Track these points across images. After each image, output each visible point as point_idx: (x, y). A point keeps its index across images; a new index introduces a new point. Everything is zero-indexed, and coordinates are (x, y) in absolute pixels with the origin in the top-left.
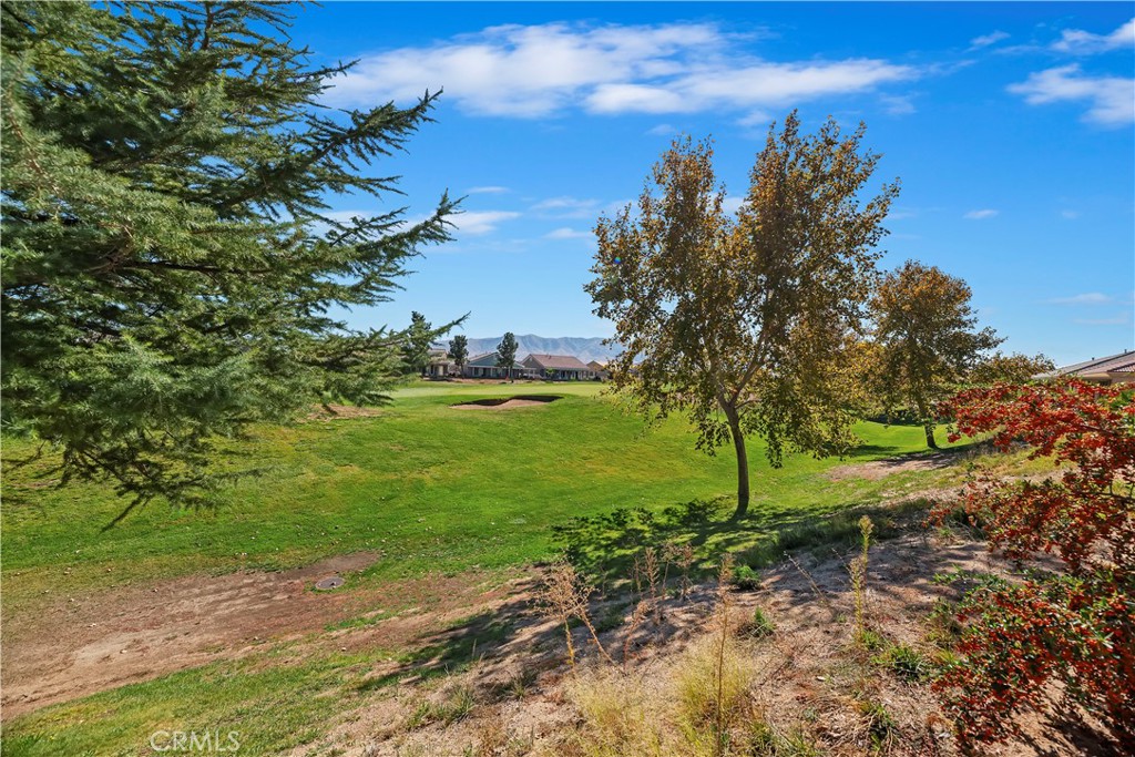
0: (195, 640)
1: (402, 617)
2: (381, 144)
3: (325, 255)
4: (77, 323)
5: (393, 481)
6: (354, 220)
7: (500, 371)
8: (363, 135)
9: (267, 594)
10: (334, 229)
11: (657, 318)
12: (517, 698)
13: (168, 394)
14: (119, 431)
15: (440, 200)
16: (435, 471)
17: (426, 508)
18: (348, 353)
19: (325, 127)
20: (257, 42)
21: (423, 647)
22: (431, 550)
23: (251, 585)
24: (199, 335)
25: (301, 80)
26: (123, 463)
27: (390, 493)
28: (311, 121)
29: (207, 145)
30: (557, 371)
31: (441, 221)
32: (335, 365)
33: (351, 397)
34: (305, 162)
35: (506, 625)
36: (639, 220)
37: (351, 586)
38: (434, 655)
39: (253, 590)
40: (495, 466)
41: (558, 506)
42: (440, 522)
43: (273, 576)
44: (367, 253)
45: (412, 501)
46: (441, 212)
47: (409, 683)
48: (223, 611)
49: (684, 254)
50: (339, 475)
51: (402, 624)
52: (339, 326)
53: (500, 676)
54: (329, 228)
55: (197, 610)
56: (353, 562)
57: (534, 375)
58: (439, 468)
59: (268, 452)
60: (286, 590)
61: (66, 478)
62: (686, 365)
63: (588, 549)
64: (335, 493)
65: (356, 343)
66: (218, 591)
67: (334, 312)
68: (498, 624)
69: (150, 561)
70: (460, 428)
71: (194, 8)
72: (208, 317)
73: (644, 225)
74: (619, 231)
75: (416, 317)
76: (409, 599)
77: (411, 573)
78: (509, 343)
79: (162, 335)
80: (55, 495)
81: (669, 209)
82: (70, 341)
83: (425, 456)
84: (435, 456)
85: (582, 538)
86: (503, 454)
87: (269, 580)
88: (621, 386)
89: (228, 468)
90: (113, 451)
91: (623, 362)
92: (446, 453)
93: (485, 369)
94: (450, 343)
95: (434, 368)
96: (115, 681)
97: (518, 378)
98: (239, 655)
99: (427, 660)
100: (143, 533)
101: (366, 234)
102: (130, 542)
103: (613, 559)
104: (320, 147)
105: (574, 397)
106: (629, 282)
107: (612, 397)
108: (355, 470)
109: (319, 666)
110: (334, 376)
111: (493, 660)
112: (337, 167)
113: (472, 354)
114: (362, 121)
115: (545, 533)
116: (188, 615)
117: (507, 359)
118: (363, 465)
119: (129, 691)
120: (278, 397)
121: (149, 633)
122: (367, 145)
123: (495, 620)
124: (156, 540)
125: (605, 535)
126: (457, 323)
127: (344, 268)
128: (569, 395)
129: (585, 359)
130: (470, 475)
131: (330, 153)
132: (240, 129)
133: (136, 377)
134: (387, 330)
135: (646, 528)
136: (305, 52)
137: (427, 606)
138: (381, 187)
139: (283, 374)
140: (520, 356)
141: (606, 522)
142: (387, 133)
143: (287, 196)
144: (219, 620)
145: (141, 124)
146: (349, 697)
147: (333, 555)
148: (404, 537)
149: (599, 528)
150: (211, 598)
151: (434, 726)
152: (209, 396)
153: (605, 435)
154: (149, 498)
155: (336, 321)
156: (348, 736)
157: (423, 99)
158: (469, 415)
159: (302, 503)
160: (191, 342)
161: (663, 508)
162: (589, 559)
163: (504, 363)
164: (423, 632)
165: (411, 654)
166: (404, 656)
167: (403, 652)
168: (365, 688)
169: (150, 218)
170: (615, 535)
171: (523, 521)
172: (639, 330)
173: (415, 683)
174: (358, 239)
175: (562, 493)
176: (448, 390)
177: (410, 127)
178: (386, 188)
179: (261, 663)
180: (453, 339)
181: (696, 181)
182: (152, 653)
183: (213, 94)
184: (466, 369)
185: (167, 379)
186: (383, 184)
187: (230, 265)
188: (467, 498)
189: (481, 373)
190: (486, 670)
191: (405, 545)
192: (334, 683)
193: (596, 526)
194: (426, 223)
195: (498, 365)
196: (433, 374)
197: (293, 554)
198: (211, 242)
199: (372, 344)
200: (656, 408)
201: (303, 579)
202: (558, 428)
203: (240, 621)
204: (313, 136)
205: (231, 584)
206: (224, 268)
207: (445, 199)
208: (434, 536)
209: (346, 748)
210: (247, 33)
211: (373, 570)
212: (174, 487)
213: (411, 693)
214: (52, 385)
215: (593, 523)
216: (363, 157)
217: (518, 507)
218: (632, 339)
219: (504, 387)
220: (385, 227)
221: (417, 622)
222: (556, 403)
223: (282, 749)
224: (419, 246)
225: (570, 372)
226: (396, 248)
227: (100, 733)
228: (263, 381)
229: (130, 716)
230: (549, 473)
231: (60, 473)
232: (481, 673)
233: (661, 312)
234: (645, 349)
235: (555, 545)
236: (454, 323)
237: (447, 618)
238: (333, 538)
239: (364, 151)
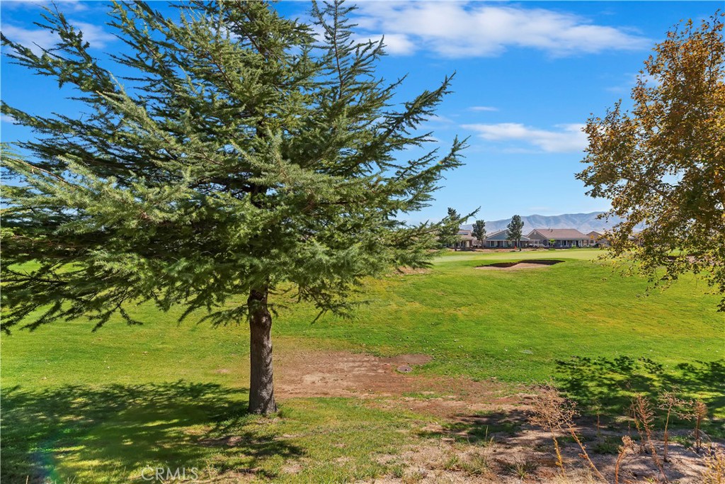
0: (345, 383)
1: (445, 400)
2: (422, 116)
3: (392, 187)
4: (300, 232)
5: (439, 314)
6: (409, 162)
7: (510, 243)
8: (412, 114)
9: (375, 368)
10: (399, 169)
11: (657, 191)
12: (520, 477)
13: (329, 264)
14: (314, 280)
15: (453, 143)
16: (465, 310)
17: (458, 333)
18: (408, 237)
19: (393, 116)
20: (360, 85)
21: (457, 421)
22: (462, 361)
23: (368, 361)
24: (341, 234)
25: (381, 95)
26: (317, 293)
27: (437, 321)
28: (386, 115)
29: (341, 144)
30: (558, 241)
31: (454, 155)
32: (402, 245)
33: (409, 264)
34: (383, 138)
35: (515, 425)
36: (632, 109)
37: (416, 373)
38: (464, 429)
39: (368, 365)
40: (507, 310)
41: (562, 346)
42: (469, 344)
43: (377, 359)
44: (413, 183)
45: (450, 327)
46: (454, 150)
47: (447, 441)
48: (356, 372)
49: (689, 128)
50: (409, 307)
51: (445, 404)
52: (402, 224)
53: (508, 458)
54: (396, 170)
55: (346, 369)
56: (417, 359)
57: (538, 245)
58: (467, 308)
59: (374, 292)
60: (383, 368)
61: (300, 298)
62: (699, 231)
63: (590, 384)
64: (407, 318)
65: (412, 232)
66: (354, 361)
67: (400, 216)
68: (510, 422)
69: (328, 341)
70: (481, 282)
71: (335, 81)
72: (344, 225)
73: (639, 114)
74: (609, 125)
75: (451, 212)
76: (449, 389)
77: (450, 373)
78: (516, 223)
79: (328, 235)
80: (296, 306)
81: (667, 92)
82: (299, 240)
83: (458, 300)
84: (464, 300)
85: (584, 374)
86: (514, 302)
87: (375, 361)
88: (619, 251)
89: (358, 299)
90: (314, 288)
91: (621, 231)
92: (472, 299)
93: (498, 242)
94: (473, 225)
95: (464, 243)
96: (316, 394)
97: (525, 247)
98: (363, 396)
99: (459, 431)
100: (325, 327)
101: (416, 168)
102: (321, 330)
103: (617, 398)
104: (391, 127)
105: (574, 260)
106: (623, 165)
107: (610, 260)
108: (417, 305)
109: (399, 414)
110: (400, 252)
111: (504, 446)
112: (399, 136)
113: (489, 232)
114: (410, 106)
115: (549, 364)
116: (342, 371)
117: (515, 234)
118: (421, 302)
119: (321, 400)
120: (373, 265)
121: (328, 375)
122: (414, 119)
123: (507, 419)
124: (330, 331)
125: (608, 376)
126: (472, 215)
127: (402, 193)
128: (569, 260)
129: (584, 230)
130: (489, 315)
131: (395, 129)
132: (354, 132)
133: (318, 257)
134: (429, 223)
135: (654, 377)
136: (381, 81)
137: (460, 397)
138: (422, 140)
139: (376, 252)
140: (525, 231)
141: (609, 365)
142: (425, 109)
143: (376, 158)
144: (355, 376)
145: (318, 142)
146: (413, 437)
147: (406, 353)
148: (446, 349)
149: (602, 369)
150: (351, 364)
151: (461, 473)
152: (343, 264)
153: (607, 292)
154: (326, 310)
155: (400, 221)
156: (412, 459)
157: (444, 82)
158: (487, 274)
159: (390, 321)
160: (339, 238)
161: (677, 362)
162: (591, 393)
163: (513, 237)
164: (457, 412)
165: (449, 424)
166: (445, 424)
167: (445, 421)
168: (422, 435)
169: (321, 185)
170: (618, 377)
171: (530, 352)
172: (637, 202)
173: (451, 443)
174: (412, 173)
175: (564, 336)
176: (473, 257)
177: (438, 100)
178: (425, 141)
179: (371, 404)
180: (475, 223)
181: (701, 59)
182: (330, 385)
183: (343, 120)
184: (485, 243)
185: (327, 258)
186: (423, 139)
187: (351, 199)
188: (487, 330)
189: (496, 244)
190: (498, 450)
191: (446, 355)
192: (406, 427)
193: (599, 367)
194: (446, 158)
195: (509, 239)
196: (462, 246)
197: (386, 349)
198: (342, 191)
199: (421, 232)
200: (662, 271)
201: (392, 364)
202: (560, 285)
203: (363, 379)
204: (386, 123)
205: (359, 359)
206: (349, 201)
207: (456, 141)
208: (465, 352)
209: (410, 465)
210: (357, 83)
211: (428, 366)
212: (335, 306)
213: (448, 448)
214: (293, 260)
215: (595, 364)
216: (412, 126)
217: (526, 342)
218: (630, 211)
219: (513, 254)
220: (426, 162)
221: (454, 405)
222: (557, 265)
223: (380, 452)
224: (443, 172)
225: (570, 242)
226: (429, 176)
227: (311, 415)
228: (365, 256)
229: (323, 412)
230: (552, 319)
231: (298, 296)
232: (495, 451)
233: (663, 185)
234: (645, 220)
235: (560, 375)
236: (470, 215)
237: (473, 408)
238: (406, 344)
239: (413, 123)
